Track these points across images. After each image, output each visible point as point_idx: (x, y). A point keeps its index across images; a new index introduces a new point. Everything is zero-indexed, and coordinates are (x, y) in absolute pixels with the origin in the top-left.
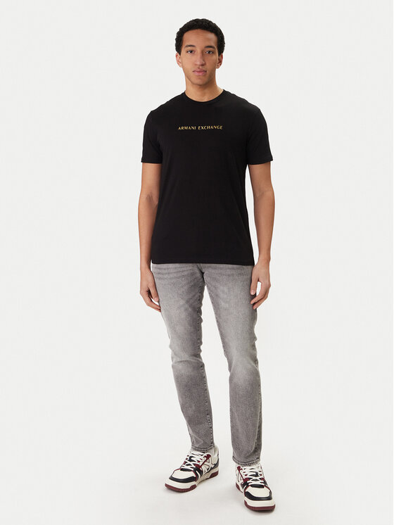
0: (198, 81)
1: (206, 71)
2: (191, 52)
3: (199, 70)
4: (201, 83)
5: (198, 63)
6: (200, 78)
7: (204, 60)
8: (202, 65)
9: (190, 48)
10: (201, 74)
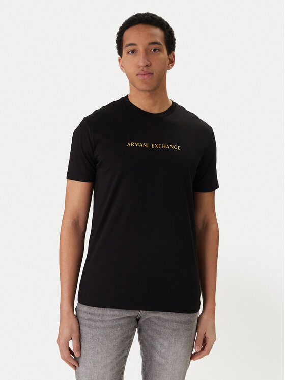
0: (144, 87)
1: (152, 74)
2: (133, 52)
3: (143, 73)
4: (148, 88)
5: (142, 64)
6: (145, 83)
7: (148, 60)
8: (147, 66)
9: (130, 48)
10: (146, 77)
